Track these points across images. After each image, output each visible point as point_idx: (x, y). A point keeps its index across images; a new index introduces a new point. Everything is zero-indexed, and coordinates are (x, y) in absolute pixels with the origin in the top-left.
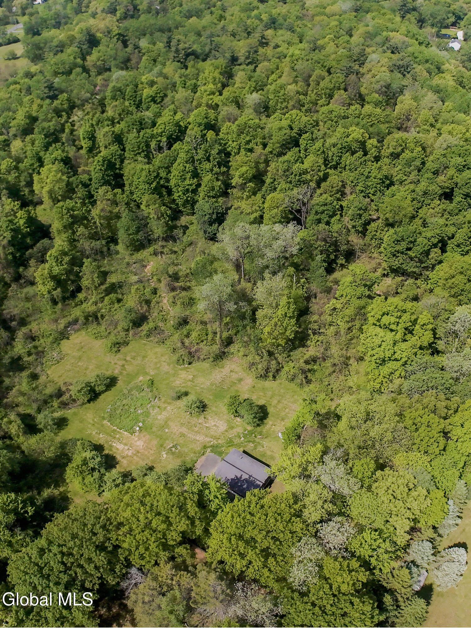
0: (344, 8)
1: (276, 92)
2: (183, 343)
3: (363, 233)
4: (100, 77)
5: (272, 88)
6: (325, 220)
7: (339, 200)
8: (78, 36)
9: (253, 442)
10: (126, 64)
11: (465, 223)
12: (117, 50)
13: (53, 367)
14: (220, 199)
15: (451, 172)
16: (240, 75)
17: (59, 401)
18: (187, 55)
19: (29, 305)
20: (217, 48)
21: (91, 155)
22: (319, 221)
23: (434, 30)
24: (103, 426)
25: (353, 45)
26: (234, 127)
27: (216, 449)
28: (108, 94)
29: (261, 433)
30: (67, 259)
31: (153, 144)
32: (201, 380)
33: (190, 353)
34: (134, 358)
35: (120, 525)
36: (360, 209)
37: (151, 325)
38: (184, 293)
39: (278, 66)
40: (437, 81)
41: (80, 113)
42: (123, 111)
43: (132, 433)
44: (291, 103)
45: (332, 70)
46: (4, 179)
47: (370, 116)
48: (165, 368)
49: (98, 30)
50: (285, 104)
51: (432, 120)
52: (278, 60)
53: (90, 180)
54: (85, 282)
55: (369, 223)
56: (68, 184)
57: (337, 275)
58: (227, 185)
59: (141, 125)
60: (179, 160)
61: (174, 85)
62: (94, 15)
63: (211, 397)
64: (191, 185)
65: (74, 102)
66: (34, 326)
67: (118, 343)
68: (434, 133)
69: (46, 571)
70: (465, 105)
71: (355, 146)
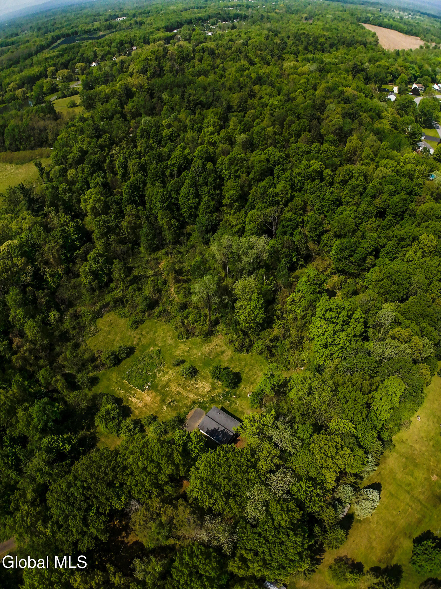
0: (311, 69)
1: (259, 133)
2: (183, 323)
3: (318, 242)
4: (133, 121)
5: (256, 129)
6: (290, 232)
7: (301, 215)
8: (118, 90)
9: (229, 400)
10: (152, 112)
11: (393, 237)
12: (145, 101)
13: (91, 338)
14: (214, 214)
15: (385, 196)
16: (233, 121)
17: (93, 365)
18: (196, 105)
19: (75, 291)
20: (218, 99)
21: (124, 179)
22: (285, 233)
23: (376, 86)
24: (123, 384)
25: (317, 97)
26: (227, 160)
27: (202, 405)
28: (138, 133)
29: (235, 394)
30: (102, 259)
31: (168, 173)
32: (194, 351)
33: (187, 331)
34: (148, 333)
35: (125, 468)
36: (315, 224)
37: (161, 308)
38: (185, 285)
39: (261, 113)
40: (377, 125)
41: (117, 148)
42: (147, 147)
43: (143, 390)
44: (270, 141)
45: (301, 116)
46: (62, 197)
47: (326, 151)
48: (170, 341)
49: (133, 86)
50: (265, 142)
51: (372, 155)
52: (261, 108)
53: (121, 199)
54: (115, 276)
55: (322, 234)
56: (106, 202)
57: (297, 273)
58: (220, 204)
59: (160, 158)
60: (185, 185)
61: (186, 127)
62: (131, 75)
63: (201, 365)
64: (194, 203)
65: (114, 140)
66: (78, 308)
67: (137, 322)
68: (373, 166)
69: (71, 500)
70: (397, 144)
71: (314, 175)
